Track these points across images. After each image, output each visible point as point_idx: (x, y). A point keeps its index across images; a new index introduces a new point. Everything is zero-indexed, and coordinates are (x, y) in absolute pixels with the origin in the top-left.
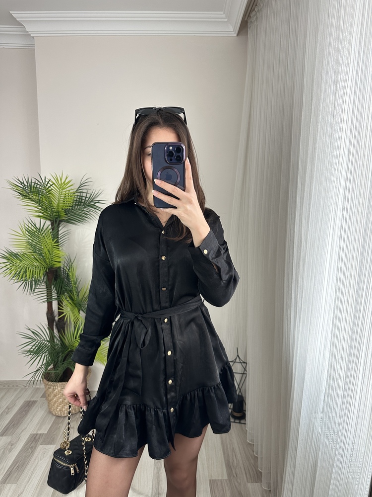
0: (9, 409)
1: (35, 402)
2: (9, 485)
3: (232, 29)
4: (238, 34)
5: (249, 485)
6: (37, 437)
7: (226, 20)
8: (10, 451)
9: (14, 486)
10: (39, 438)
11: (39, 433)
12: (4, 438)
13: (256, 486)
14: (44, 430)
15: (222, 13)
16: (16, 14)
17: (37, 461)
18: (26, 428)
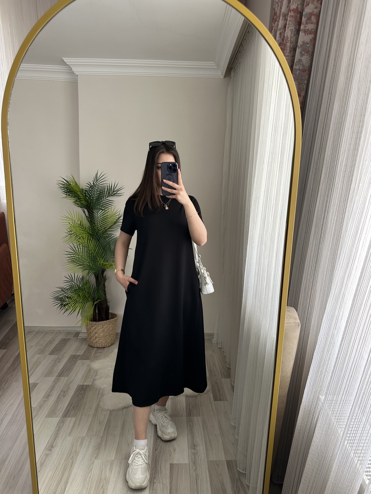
0: (51, 342)
1: (70, 339)
2: (63, 378)
3: (220, 73)
4: (225, 77)
5: (223, 379)
6: (76, 356)
7: (216, 67)
8: (59, 362)
9: (66, 378)
10: (77, 357)
11: (77, 354)
12: (53, 356)
13: (228, 380)
14: (81, 353)
15: (213, 62)
16: (66, 60)
17: (79, 368)
18: (66, 352)
